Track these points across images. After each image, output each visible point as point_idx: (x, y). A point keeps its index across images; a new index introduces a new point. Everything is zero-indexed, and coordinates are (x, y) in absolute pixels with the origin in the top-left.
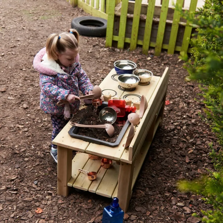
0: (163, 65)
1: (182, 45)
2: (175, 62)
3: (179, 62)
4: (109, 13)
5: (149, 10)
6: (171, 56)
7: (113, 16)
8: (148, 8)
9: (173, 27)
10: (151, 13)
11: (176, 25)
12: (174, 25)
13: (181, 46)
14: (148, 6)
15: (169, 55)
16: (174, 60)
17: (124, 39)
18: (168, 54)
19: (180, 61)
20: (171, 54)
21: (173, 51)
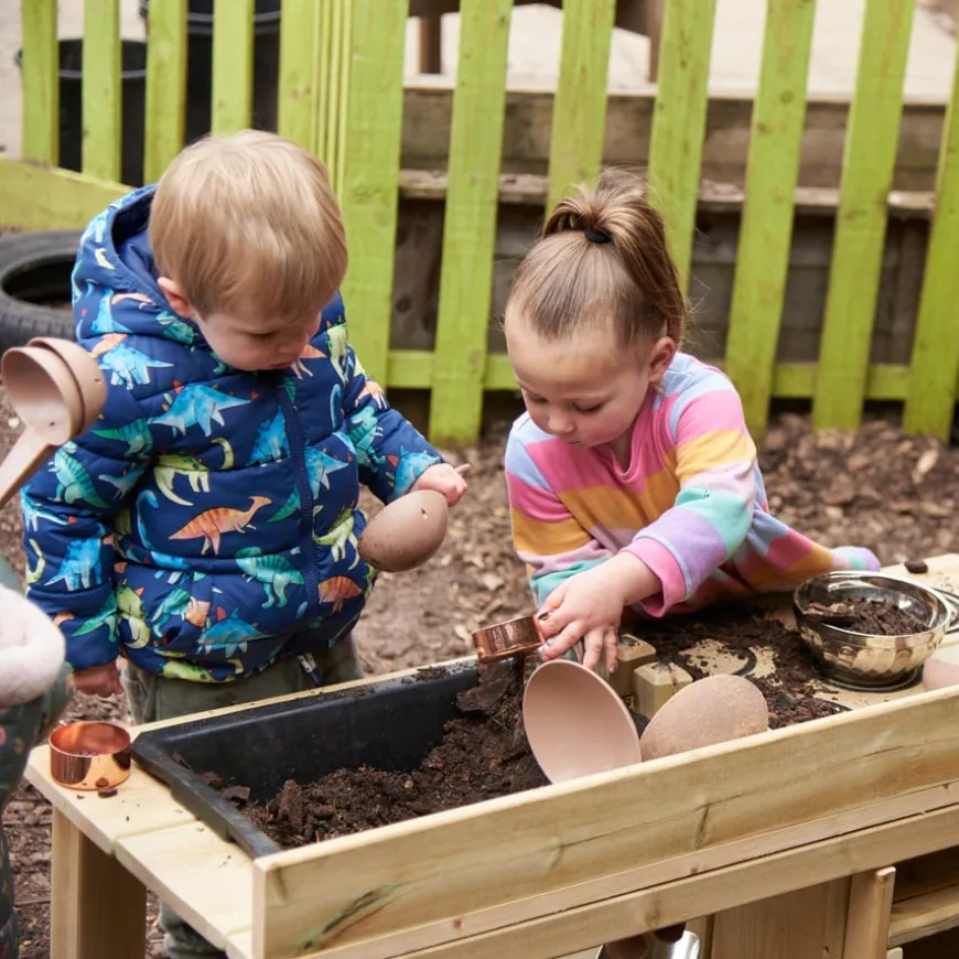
0: (834, 513)
1: (917, 354)
2: (895, 482)
3: (926, 476)
4: (357, 182)
5: (669, 134)
6: (849, 442)
7: (385, 201)
8: (658, 119)
9: (843, 232)
10: (686, 147)
11: (864, 213)
12: (850, 216)
13: (906, 359)
14: (659, 101)
15: (827, 438)
16: (885, 467)
17: (481, 366)
18: (822, 433)
19: (933, 470)
20: (843, 431)
21: (854, 405)
